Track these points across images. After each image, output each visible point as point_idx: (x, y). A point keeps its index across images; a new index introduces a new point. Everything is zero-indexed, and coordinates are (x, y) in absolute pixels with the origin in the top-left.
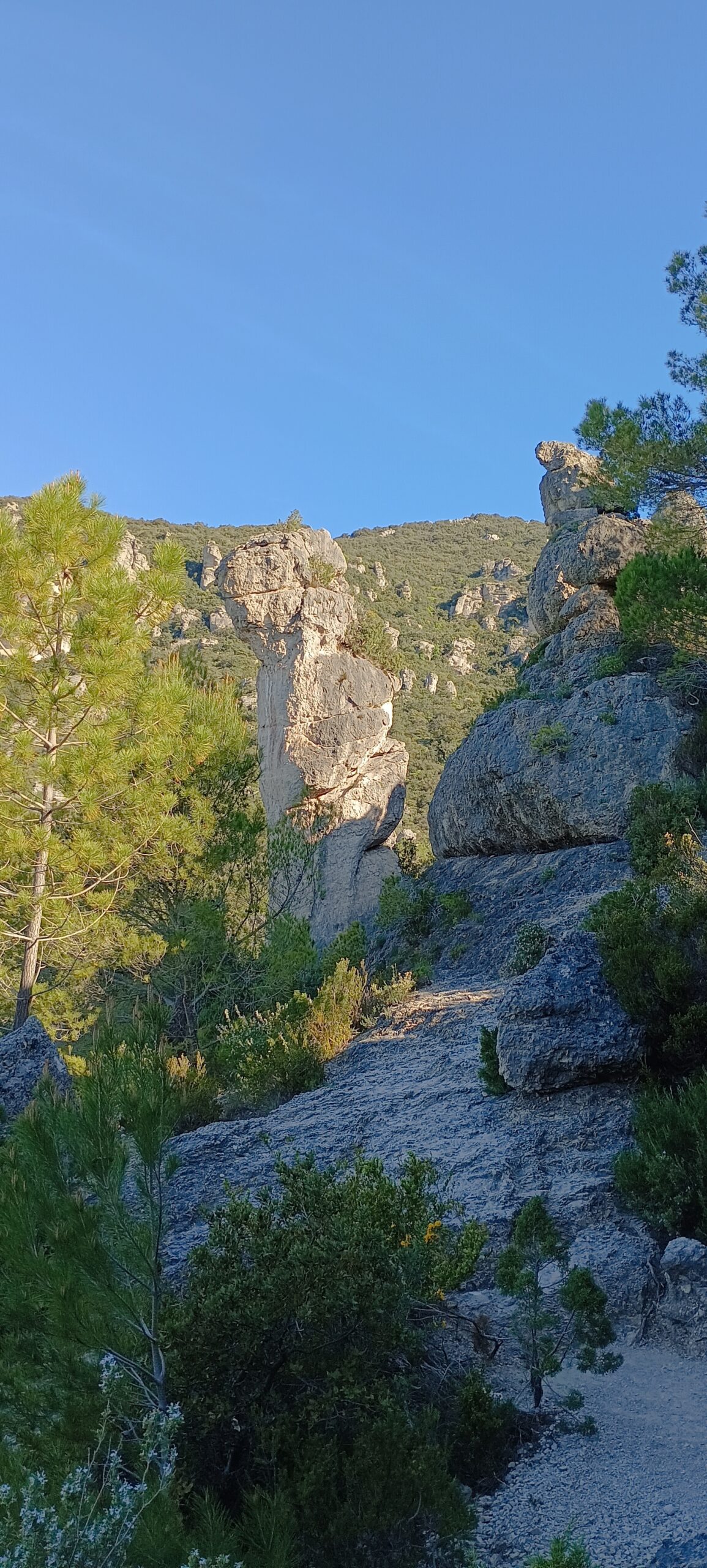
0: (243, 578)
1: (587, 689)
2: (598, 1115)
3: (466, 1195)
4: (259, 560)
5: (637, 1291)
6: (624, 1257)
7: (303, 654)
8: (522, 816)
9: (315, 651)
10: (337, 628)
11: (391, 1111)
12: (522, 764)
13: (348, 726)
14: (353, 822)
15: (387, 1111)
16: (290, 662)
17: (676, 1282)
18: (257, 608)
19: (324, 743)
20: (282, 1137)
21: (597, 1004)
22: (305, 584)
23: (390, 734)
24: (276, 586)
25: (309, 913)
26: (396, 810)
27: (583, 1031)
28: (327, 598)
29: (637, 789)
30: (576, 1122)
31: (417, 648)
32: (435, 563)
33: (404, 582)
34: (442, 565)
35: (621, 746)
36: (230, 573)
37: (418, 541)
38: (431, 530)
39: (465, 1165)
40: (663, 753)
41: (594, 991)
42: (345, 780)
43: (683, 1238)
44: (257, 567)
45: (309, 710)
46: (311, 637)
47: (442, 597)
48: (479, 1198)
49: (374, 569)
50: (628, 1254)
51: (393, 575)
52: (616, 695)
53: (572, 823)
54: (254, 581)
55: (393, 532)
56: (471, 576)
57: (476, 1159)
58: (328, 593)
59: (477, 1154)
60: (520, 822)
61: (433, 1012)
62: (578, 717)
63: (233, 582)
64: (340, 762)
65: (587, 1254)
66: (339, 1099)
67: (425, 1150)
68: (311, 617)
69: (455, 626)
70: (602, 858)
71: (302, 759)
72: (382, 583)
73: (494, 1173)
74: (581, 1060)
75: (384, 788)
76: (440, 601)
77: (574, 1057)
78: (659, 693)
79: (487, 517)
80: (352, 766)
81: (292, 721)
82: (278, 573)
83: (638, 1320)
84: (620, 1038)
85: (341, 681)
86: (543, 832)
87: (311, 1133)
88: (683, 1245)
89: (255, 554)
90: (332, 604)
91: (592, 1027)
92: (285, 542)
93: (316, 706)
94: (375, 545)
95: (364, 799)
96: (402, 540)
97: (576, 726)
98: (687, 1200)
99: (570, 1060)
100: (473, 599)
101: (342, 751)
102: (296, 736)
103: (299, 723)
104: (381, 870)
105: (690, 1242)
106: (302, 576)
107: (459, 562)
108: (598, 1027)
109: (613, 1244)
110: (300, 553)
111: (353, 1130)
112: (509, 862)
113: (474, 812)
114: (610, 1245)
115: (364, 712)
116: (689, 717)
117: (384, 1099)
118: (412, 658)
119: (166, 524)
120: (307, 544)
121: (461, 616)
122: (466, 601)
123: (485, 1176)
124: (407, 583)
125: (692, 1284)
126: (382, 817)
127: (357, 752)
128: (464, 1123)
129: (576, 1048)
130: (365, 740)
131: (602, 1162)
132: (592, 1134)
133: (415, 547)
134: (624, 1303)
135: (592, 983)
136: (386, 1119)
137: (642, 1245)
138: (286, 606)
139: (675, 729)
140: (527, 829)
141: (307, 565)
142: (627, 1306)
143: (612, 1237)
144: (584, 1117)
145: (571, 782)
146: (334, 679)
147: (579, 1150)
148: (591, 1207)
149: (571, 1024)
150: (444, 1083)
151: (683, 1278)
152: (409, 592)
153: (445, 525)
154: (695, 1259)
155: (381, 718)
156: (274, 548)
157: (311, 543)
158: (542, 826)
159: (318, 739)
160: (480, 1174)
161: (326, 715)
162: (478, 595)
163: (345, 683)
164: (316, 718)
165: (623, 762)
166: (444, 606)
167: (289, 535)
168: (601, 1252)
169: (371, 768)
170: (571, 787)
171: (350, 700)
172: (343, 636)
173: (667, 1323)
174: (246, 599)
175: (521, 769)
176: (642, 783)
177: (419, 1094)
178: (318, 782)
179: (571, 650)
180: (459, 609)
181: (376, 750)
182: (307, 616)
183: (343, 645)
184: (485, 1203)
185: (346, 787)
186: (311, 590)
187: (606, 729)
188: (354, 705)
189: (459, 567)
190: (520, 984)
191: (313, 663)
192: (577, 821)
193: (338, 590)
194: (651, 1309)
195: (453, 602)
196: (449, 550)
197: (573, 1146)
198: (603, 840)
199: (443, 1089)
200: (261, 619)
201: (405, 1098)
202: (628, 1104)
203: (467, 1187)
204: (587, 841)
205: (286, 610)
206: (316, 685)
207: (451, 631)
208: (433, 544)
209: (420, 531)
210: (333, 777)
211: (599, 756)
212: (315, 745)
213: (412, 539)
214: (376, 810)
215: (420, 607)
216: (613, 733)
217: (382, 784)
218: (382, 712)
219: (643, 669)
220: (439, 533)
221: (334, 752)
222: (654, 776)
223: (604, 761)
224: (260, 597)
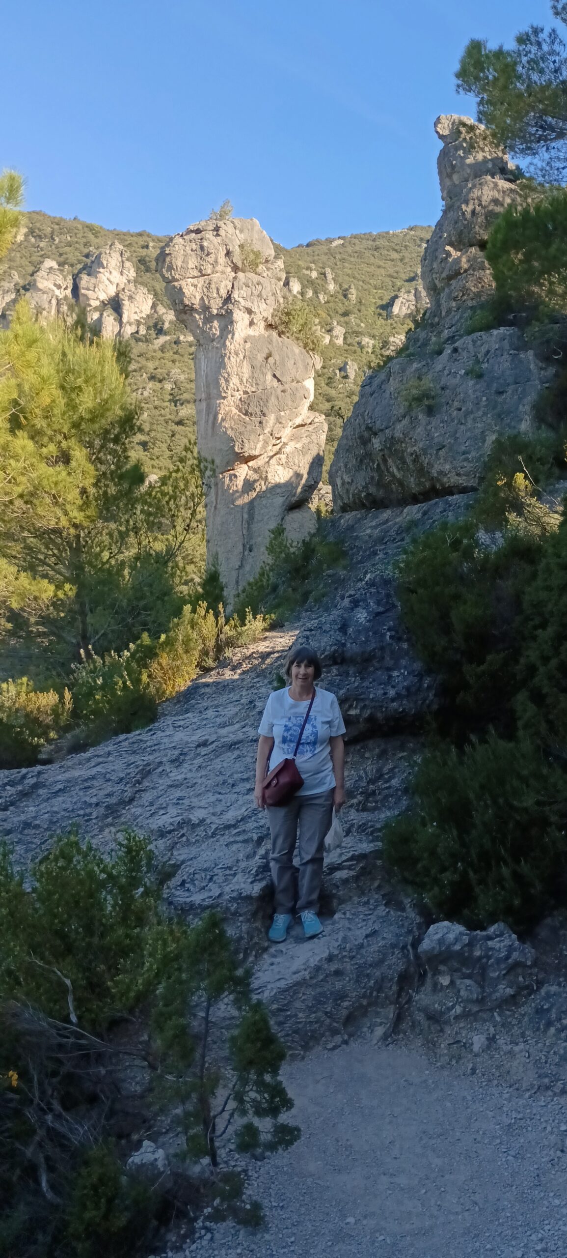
0: (179, 264)
1: (456, 345)
2: (385, 770)
3: (216, 865)
4: (194, 247)
5: (391, 979)
6: (384, 938)
7: (233, 335)
8: (395, 470)
9: (245, 331)
10: (265, 310)
11: (177, 762)
12: (394, 419)
13: (273, 400)
14: (278, 486)
15: (172, 761)
16: (222, 341)
17: (436, 972)
18: (192, 292)
19: (251, 414)
20: (56, 789)
21: (392, 652)
22: (236, 269)
23: (311, 408)
24: (209, 271)
25: (239, 563)
26: (315, 474)
27: (374, 680)
28: (255, 282)
29: (497, 441)
30: (361, 778)
31: (359, 343)
32: (376, 269)
33: (350, 287)
34: (382, 271)
35: (484, 399)
36: (168, 259)
37: (363, 250)
38: (374, 240)
39: (228, 827)
40: (524, 405)
41: (391, 637)
42: (270, 447)
43: (446, 923)
44: (192, 253)
45: (239, 385)
46: (240, 318)
47: (382, 300)
48: (230, 868)
49: (324, 274)
50: (388, 935)
51: (340, 280)
52: (483, 350)
53: (435, 475)
54: (190, 267)
55: (342, 242)
56: (407, 281)
57: (242, 819)
58: (255, 278)
59: (246, 814)
60: (393, 475)
61: (269, 654)
62: (446, 372)
63: (170, 268)
64: (266, 431)
65: (341, 935)
66: (136, 745)
67: (192, 808)
68: (241, 300)
69: (392, 325)
70: (459, 507)
71: (232, 429)
72: (332, 287)
73: (255, 837)
74: (369, 712)
75: (304, 455)
76: (380, 303)
77: (362, 709)
78: (522, 346)
79: (422, 228)
80: (277, 436)
81: (224, 395)
82: (211, 259)
83: (390, 1012)
84: (413, 689)
85: (267, 358)
86: (413, 484)
87: (87, 784)
88: (445, 930)
89: (191, 241)
90: (259, 288)
91: (385, 677)
92: (217, 229)
93: (245, 381)
94: (326, 254)
95: (287, 465)
96: (349, 249)
97: (443, 382)
98: (456, 877)
99: (358, 711)
100: (408, 301)
101: (267, 422)
102: (227, 409)
103: (230, 397)
104: (302, 526)
105: (454, 927)
106: (232, 262)
107: (397, 269)
108: (390, 677)
109: (374, 922)
110: (231, 240)
111: (128, 783)
112: (386, 514)
113: (358, 469)
114: (370, 922)
115: (287, 387)
116: (551, 371)
117: (174, 748)
118: (355, 352)
119: (149, 236)
120: (237, 232)
121: (398, 316)
122: (402, 303)
123: (245, 841)
124: (353, 287)
125: (452, 976)
126: (303, 481)
127: (280, 423)
128: (245, 777)
129: (363, 700)
130: (287, 412)
131: (378, 826)
132: (374, 793)
133: (360, 255)
134: (375, 994)
135: (389, 630)
136: (168, 770)
137: (406, 924)
138: (218, 290)
139: (537, 382)
140: (401, 483)
141: (237, 250)
142: (378, 997)
143: (375, 913)
144: (369, 774)
145: (436, 435)
146: (261, 357)
147: (358, 810)
148: (357, 878)
149: (362, 673)
150: (244, 730)
151: (442, 968)
152: (353, 296)
153: (385, 236)
154: (457, 947)
155: (302, 392)
156: (208, 236)
157: (241, 231)
158: (412, 479)
159: (247, 411)
160: (241, 838)
161: (254, 390)
162: (412, 297)
163: (271, 360)
164: (246, 392)
165: (485, 414)
166: (383, 307)
167: (220, 224)
168: (358, 932)
169: (294, 438)
170: (436, 440)
171: (275, 376)
172: (270, 318)
173: (420, 1017)
174: (183, 283)
175: (393, 424)
176: (501, 434)
177: (213, 742)
178: (246, 449)
179: (449, 311)
180: (396, 309)
181: (298, 421)
182: (237, 299)
183: (270, 326)
184: (235, 875)
185: (271, 454)
186: (240, 275)
187: (471, 383)
188: (279, 380)
189: (397, 272)
190: (311, 630)
191: (242, 342)
192: (441, 473)
193: (265, 275)
194: (407, 999)
195: (391, 304)
196: (388, 257)
197: (351, 806)
198: (463, 490)
199: (240, 736)
200: (196, 302)
201: (199, 746)
202: (418, 758)
203: (221, 854)
204: (449, 491)
205: (218, 293)
206: (245, 362)
207: (388, 329)
208: (375, 253)
209: (364, 241)
210: (260, 445)
211: (463, 409)
212: (243, 416)
213: (357, 248)
214: (298, 476)
215: (363, 308)
216: (478, 387)
217: (303, 451)
218: (303, 387)
219: (510, 324)
220: (381, 242)
221: (260, 422)
222: (514, 427)
223: (468, 413)
224: (195, 281)
